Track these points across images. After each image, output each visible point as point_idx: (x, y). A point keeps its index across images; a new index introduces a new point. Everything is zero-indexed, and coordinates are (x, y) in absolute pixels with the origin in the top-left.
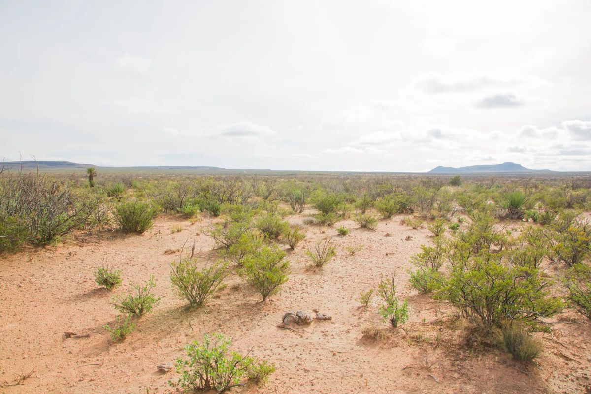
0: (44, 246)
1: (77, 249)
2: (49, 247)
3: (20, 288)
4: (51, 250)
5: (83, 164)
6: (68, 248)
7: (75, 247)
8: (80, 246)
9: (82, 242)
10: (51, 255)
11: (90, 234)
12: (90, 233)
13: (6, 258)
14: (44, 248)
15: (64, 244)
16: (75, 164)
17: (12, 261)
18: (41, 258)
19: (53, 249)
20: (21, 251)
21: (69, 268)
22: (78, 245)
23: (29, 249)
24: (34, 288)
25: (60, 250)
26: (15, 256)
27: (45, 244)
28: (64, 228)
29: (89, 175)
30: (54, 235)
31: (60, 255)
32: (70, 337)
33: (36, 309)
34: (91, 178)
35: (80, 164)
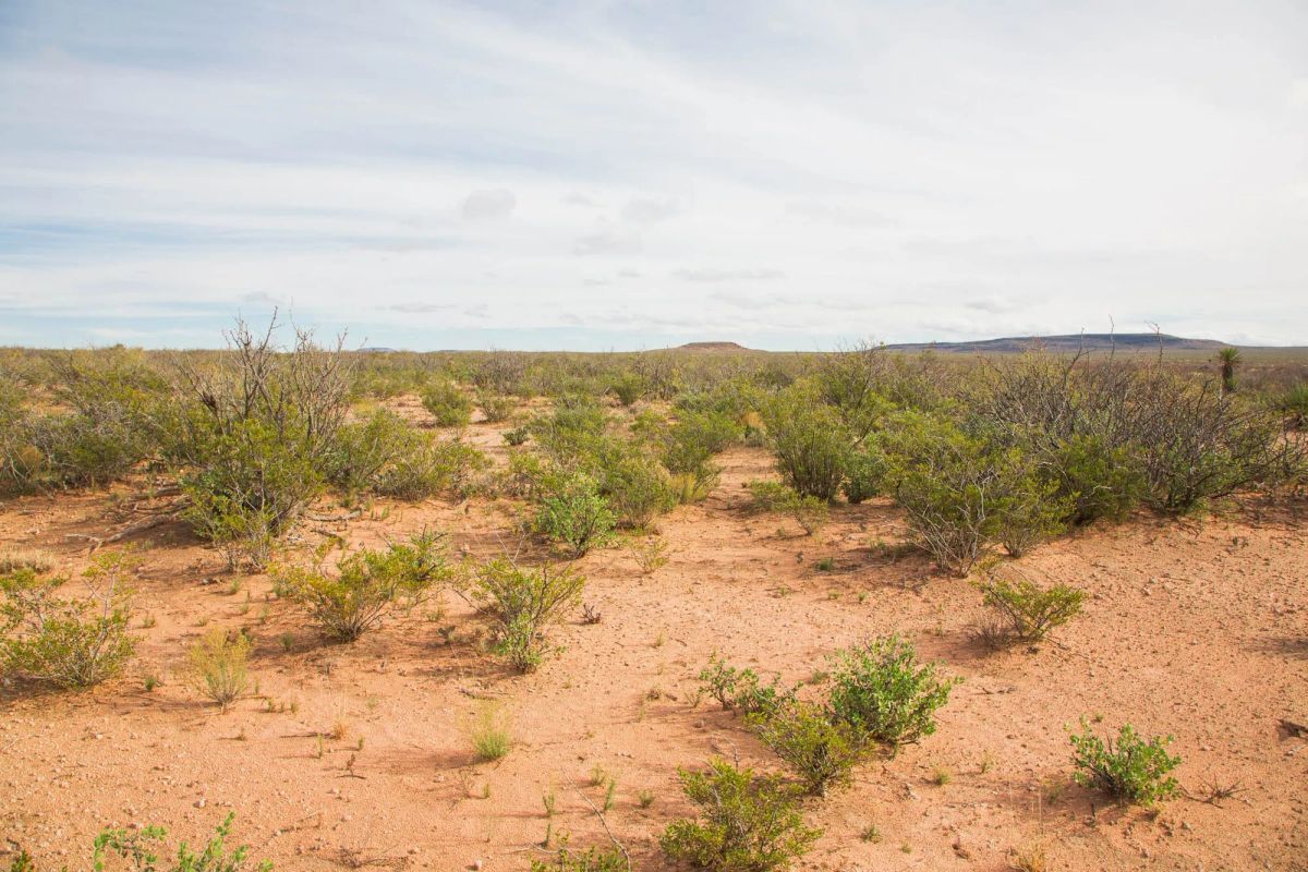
0: (1174, 516)
1: (1246, 532)
2: (1183, 519)
3: (1147, 598)
4: (1189, 527)
5: (1198, 341)
6: (1226, 528)
7: (1241, 527)
8: (1252, 527)
9: (1255, 519)
10: (1192, 538)
11: (1270, 503)
12: (1270, 501)
13: (1104, 530)
14: (1175, 520)
15: (1216, 517)
16: (1181, 340)
17: (1116, 538)
18: (1172, 541)
19: (1193, 524)
20: (1130, 520)
21: (1239, 574)
22: (1246, 524)
23: (1145, 517)
24: (1174, 603)
25: (1208, 531)
26: (1121, 530)
27: (1178, 513)
28: (1221, 482)
29: (1222, 364)
30: (1198, 495)
31: (1211, 541)
32: (1298, 736)
33: (1193, 650)
34: (1227, 373)
35: (1191, 341)
